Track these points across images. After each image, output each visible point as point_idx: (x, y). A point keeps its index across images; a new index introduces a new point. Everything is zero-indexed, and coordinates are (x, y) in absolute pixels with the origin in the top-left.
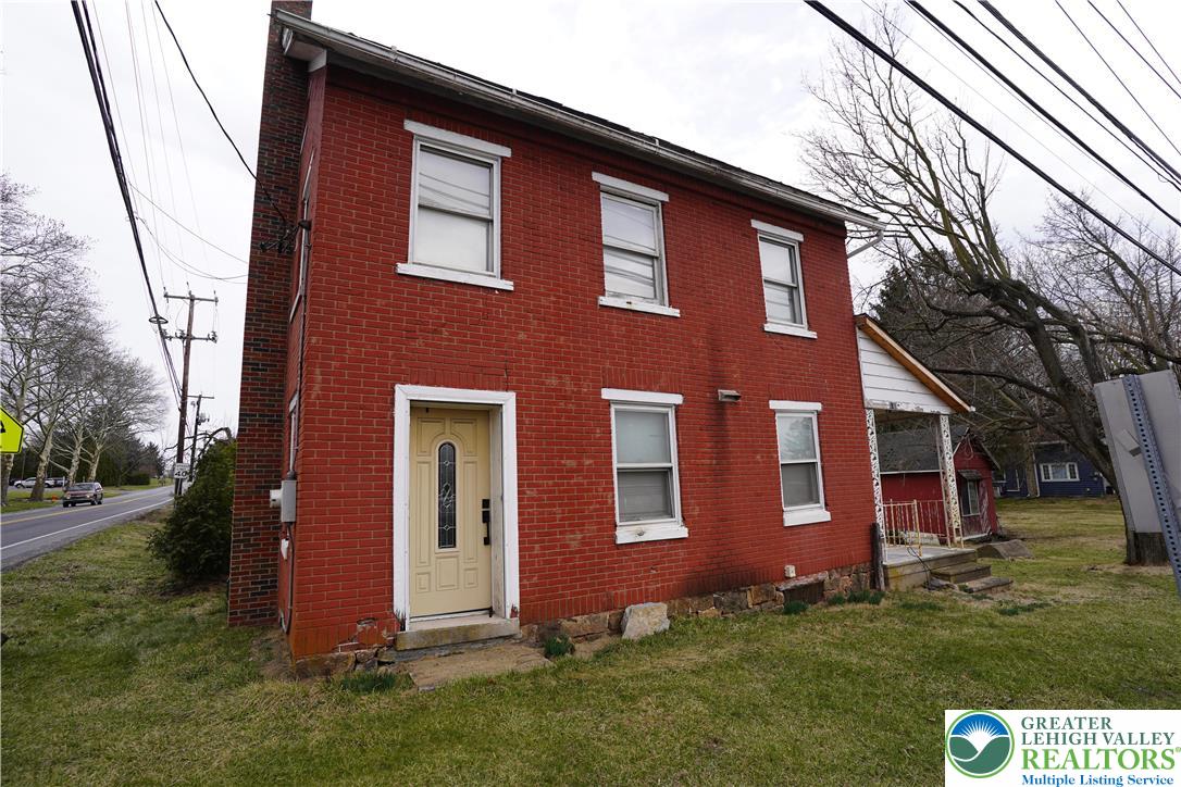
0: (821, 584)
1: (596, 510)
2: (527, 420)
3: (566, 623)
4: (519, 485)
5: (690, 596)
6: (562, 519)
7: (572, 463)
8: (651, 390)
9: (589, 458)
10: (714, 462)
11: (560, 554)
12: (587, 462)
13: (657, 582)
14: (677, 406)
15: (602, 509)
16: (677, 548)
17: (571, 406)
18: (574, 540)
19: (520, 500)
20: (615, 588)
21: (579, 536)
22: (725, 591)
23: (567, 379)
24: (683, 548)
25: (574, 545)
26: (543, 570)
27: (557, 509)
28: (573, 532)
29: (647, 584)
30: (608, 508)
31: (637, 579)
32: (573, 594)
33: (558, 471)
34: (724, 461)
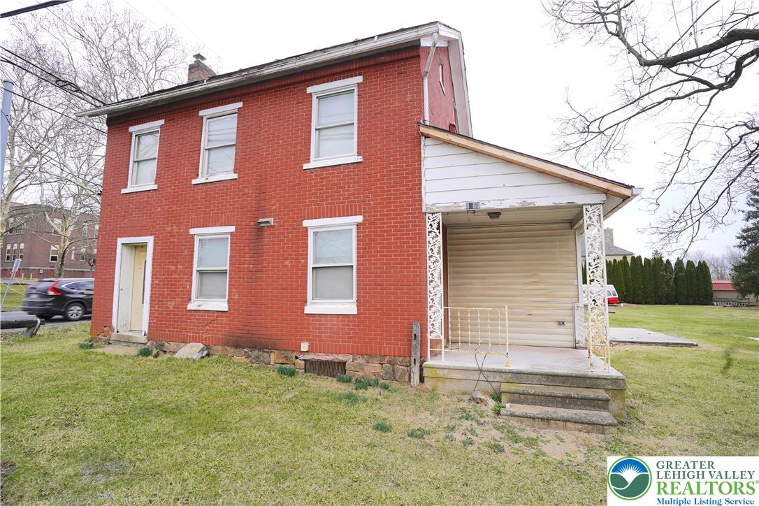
0: (344, 364)
1: (181, 291)
2: (157, 248)
3: (166, 344)
4: (152, 278)
5: (228, 346)
6: (167, 294)
7: (173, 268)
8: (215, 226)
9: (181, 265)
10: (251, 266)
11: (165, 311)
12: (180, 267)
13: (209, 334)
14: (231, 233)
15: (184, 291)
16: (221, 317)
17: (175, 240)
18: (171, 305)
19: (152, 284)
20: (188, 332)
21: (173, 303)
22: (252, 348)
23: (175, 227)
24: (226, 317)
25: (171, 308)
26: (158, 317)
27: (165, 290)
28: (171, 301)
29: (203, 333)
30: (187, 291)
31: (198, 329)
32: (169, 331)
33: (168, 271)
34: (259, 266)
